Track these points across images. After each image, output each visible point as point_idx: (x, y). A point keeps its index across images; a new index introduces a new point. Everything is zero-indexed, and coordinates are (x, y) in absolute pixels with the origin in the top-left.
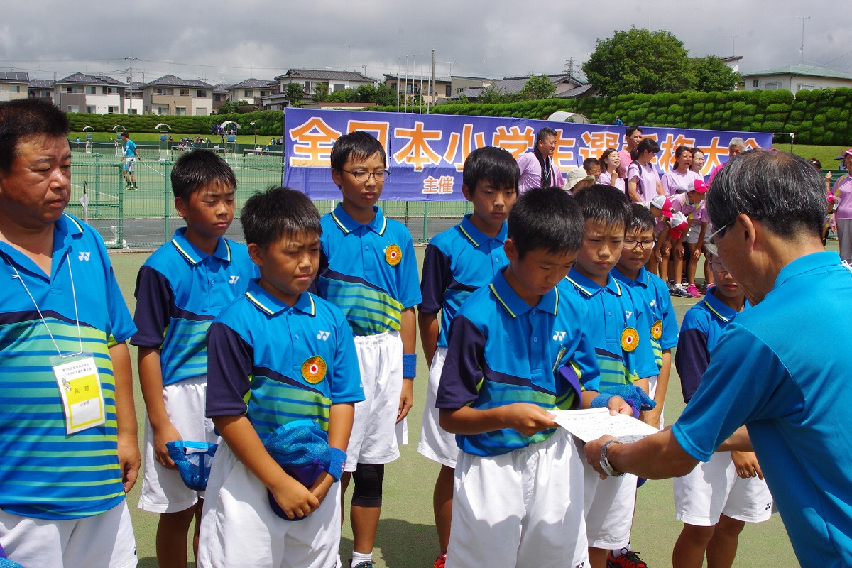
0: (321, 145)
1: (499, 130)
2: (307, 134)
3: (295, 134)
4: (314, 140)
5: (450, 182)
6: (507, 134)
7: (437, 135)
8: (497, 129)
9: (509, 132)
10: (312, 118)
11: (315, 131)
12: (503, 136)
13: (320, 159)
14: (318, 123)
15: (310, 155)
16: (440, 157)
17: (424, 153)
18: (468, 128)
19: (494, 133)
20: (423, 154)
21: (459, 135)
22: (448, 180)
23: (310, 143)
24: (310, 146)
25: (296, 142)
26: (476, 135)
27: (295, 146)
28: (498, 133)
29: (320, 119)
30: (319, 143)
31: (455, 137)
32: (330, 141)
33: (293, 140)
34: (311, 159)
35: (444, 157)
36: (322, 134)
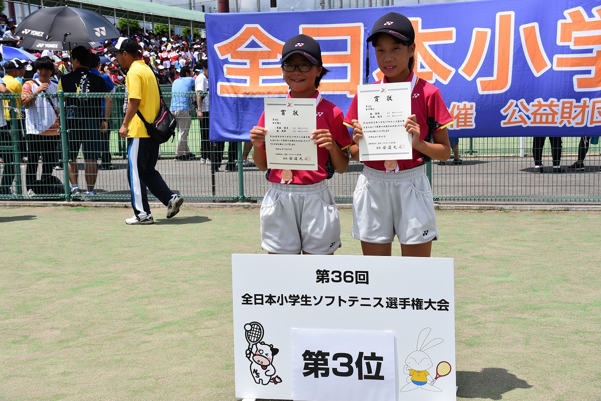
0: (263, 64)
1: (570, 14)
2: (242, 48)
3: (224, 50)
4: (254, 57)
5: (469, 112)
6: (587, 19)
7: (448, 35)
8: (566, 13)
9: (591, 15)
10: (246, 26)
11: (253, 44)
12: (578, 23)
13: (261, 84)
14: (255, 32)
15: (248, 78)
16: (453, 70)
17: (425, 65)
18: (505, 20)
19: (560, 22)
20: (422, 67)
21: (489, 31)
22: (465, 108)
23: (248, 61)
24: (248, 66)
25: (226, 61)
26: (522, 28)
27: (225, 67)
28: (569, 20)
29: (257, 26)
30: (261, 61)
31: (482, 36)
32: (276, 58)
33: (221, 58)
34: (248, 84)
35: (460, 71)
36: (265, 48)
